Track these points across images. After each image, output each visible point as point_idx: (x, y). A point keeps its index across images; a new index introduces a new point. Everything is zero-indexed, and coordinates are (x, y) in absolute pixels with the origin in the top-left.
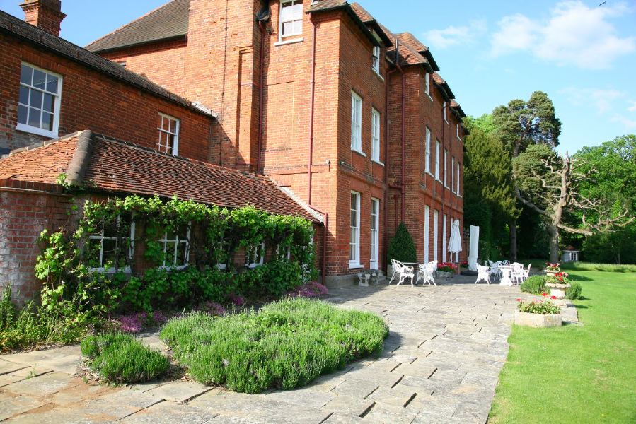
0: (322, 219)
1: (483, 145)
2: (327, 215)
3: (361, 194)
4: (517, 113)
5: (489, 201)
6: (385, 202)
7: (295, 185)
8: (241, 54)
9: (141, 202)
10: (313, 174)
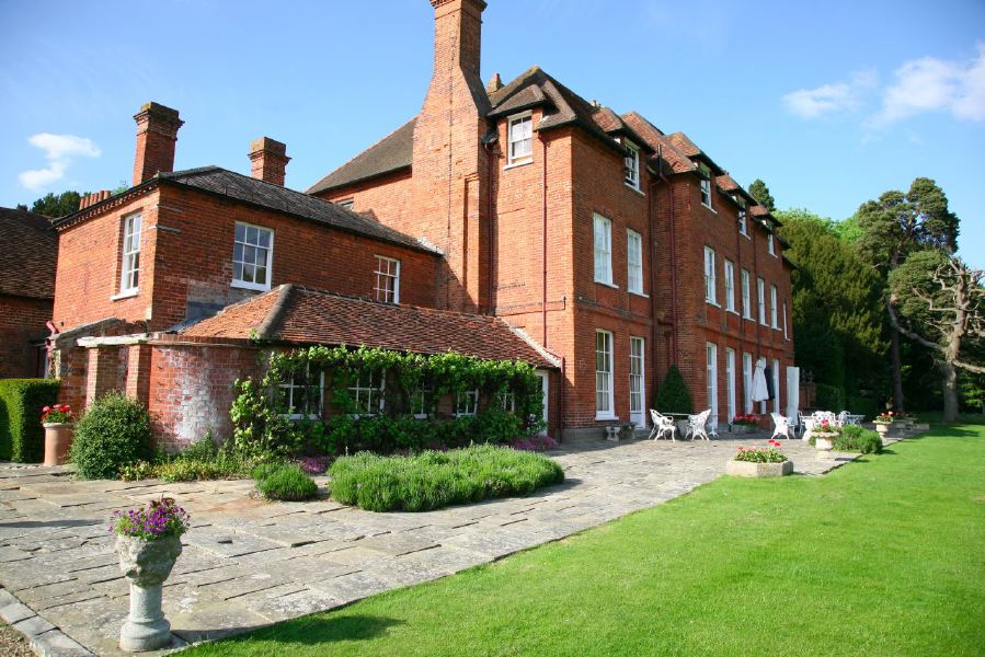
0: (557, 363)
1: (833, 257)
2: (564, 360)
3: (614, 333)
4: (892, 210)
5: (838, 333)
6: (653, 340)
7: (530, 326)
8: (467, 182)
9: (326, 351)
10: (548, 313)
